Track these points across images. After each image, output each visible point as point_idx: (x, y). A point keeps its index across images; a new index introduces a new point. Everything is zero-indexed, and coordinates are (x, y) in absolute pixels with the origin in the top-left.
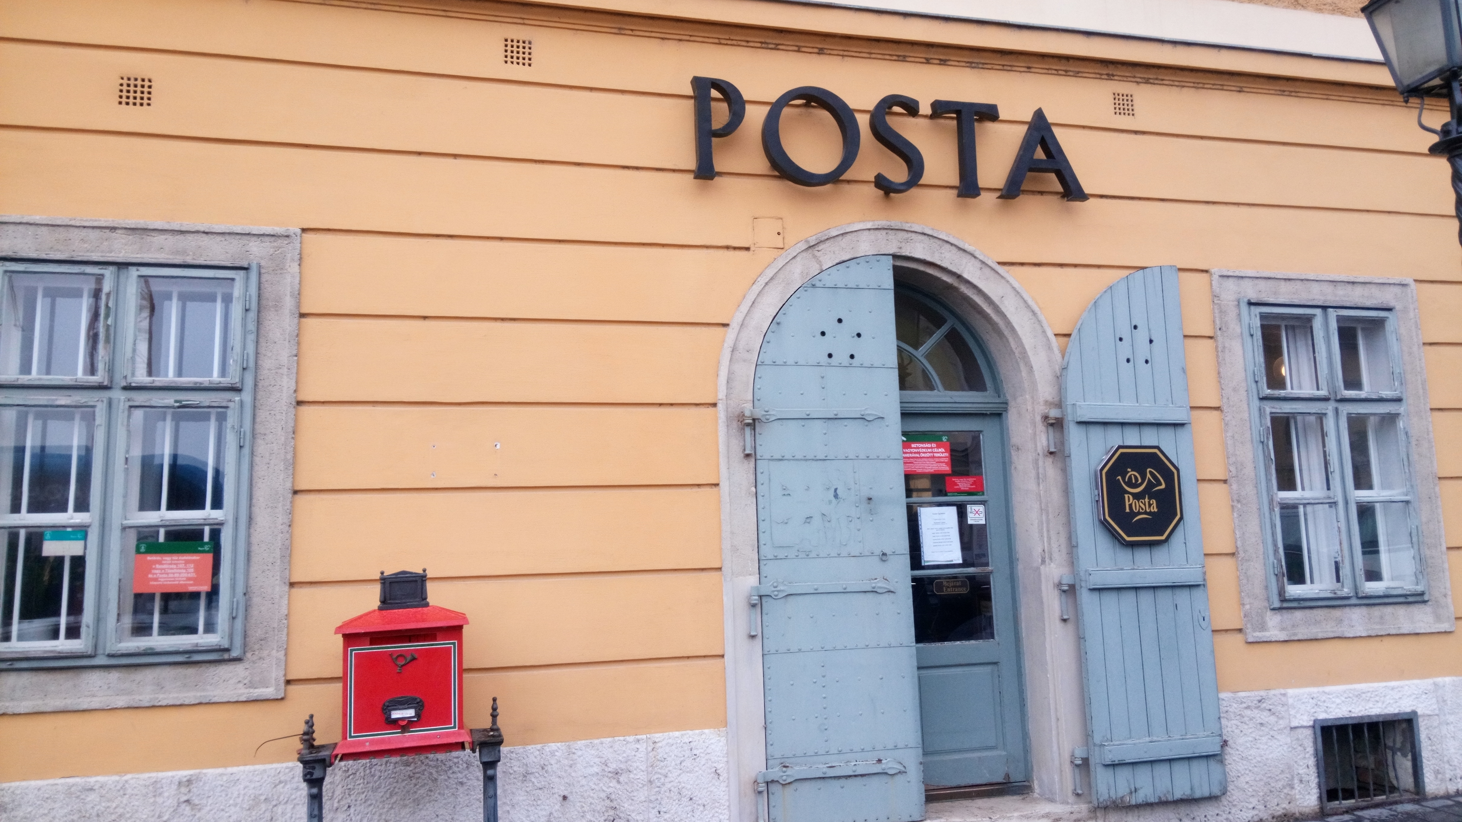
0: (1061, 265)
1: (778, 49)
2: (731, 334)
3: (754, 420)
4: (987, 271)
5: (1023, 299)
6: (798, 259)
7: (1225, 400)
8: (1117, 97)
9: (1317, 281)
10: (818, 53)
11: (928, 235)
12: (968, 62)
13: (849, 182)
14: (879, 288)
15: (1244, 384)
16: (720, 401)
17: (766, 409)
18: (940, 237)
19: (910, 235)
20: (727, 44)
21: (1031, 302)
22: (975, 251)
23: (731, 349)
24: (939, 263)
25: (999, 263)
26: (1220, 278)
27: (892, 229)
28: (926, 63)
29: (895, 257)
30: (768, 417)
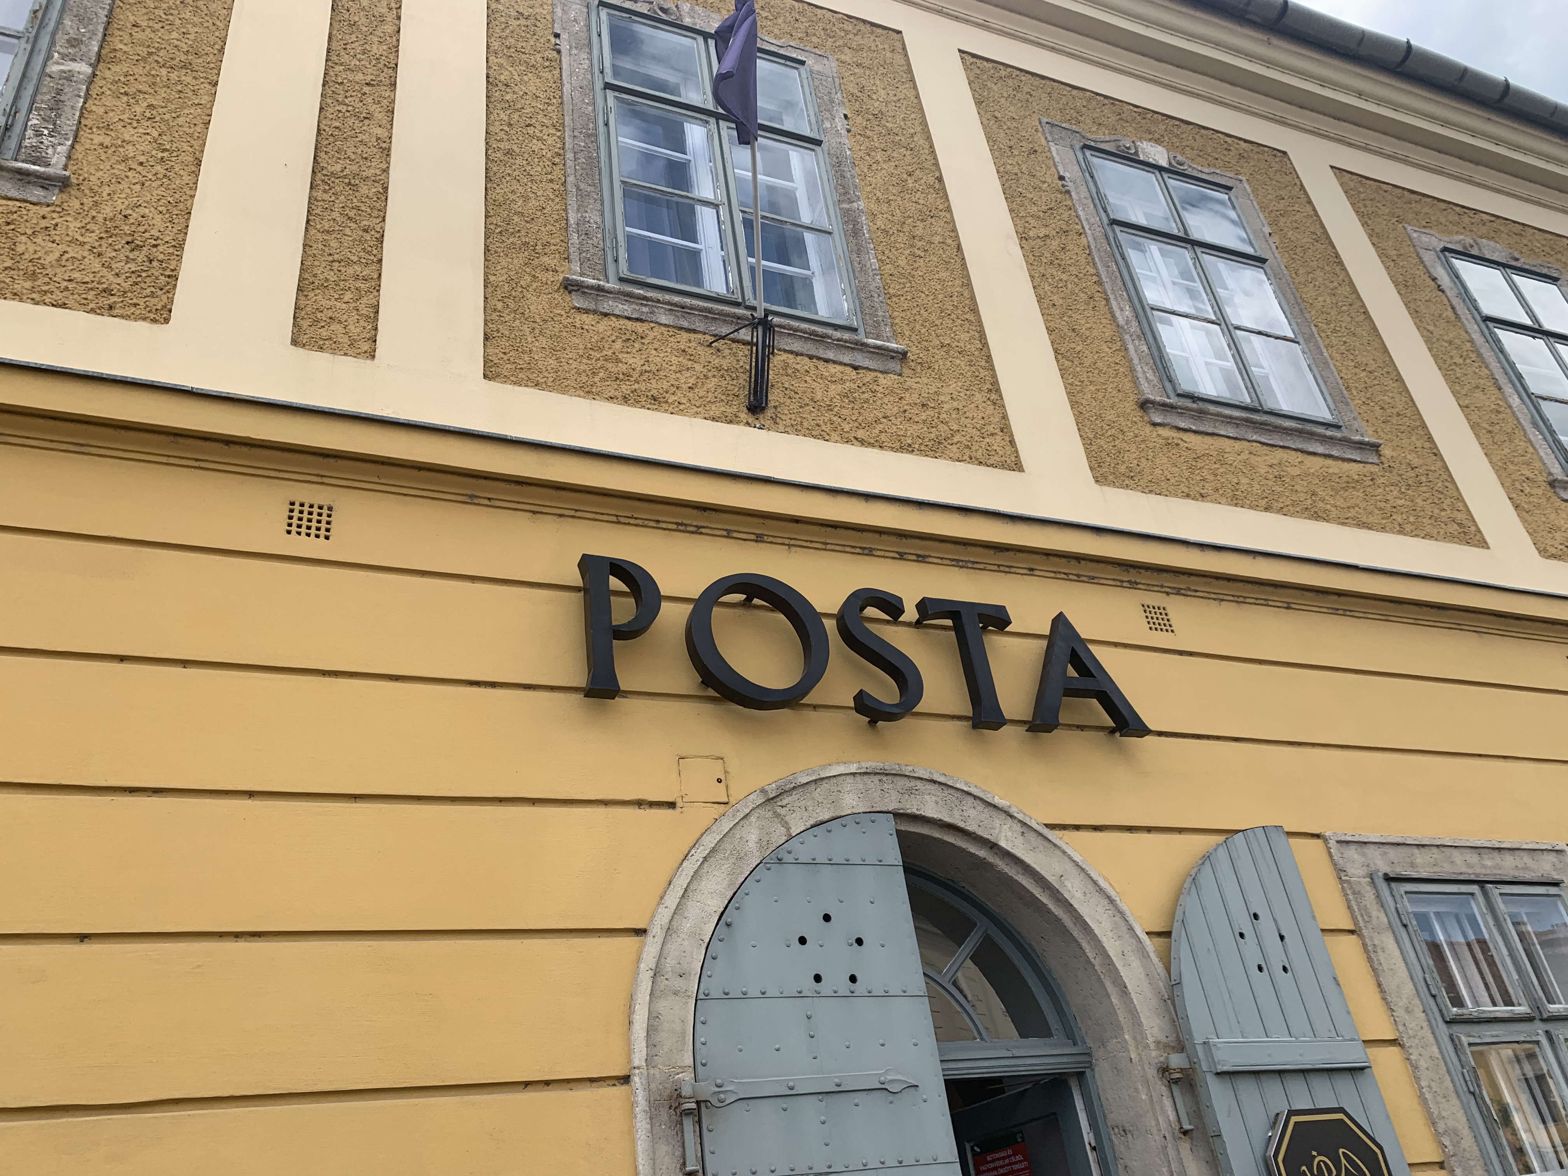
0: (1130, 829)
1: (701, 533)
2: (651, 947)
3: (698, 1103)
4: (1032, 836)
5: (1091, 878)
6: (753, 819)
7: (1401, 1028)
8: (1148, 610)
9: (1456, 847)
10: (756, 541)
11: (940, 783)
12: (954, 560)
13: (815, 707)
14: (881, 864)
15: (1417, 1001)
16: (637, 1071)
17: (719, 1081)
18: (958, 786)
19: (913, 783)
20: (629, 524)
21: (1102, 883)
22: (1010, 807)
23: (651, 973)
24: (961, 825)
25: (1047, 825)
26: (1338, 845)
27: (887, 774)
28: (900, 559)
29: (898, 816)
30: (722, 1096)
